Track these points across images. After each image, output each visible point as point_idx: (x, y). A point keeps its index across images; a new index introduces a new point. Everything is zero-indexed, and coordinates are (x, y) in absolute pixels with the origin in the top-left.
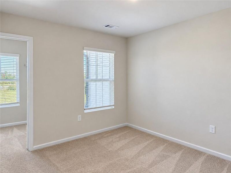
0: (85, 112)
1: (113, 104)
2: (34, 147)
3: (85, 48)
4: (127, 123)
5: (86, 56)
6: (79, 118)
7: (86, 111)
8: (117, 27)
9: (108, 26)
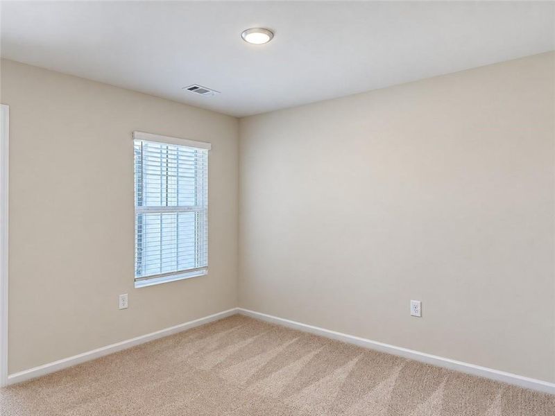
0: (136, 287)
1: (206, 263)
2: (9, 377)
3: (136, 134)
4: (237, 308)
5: (138, 153)
6: (123, 300)
7: (138, 285)
8: (215, 93)
9: (195, 88)
